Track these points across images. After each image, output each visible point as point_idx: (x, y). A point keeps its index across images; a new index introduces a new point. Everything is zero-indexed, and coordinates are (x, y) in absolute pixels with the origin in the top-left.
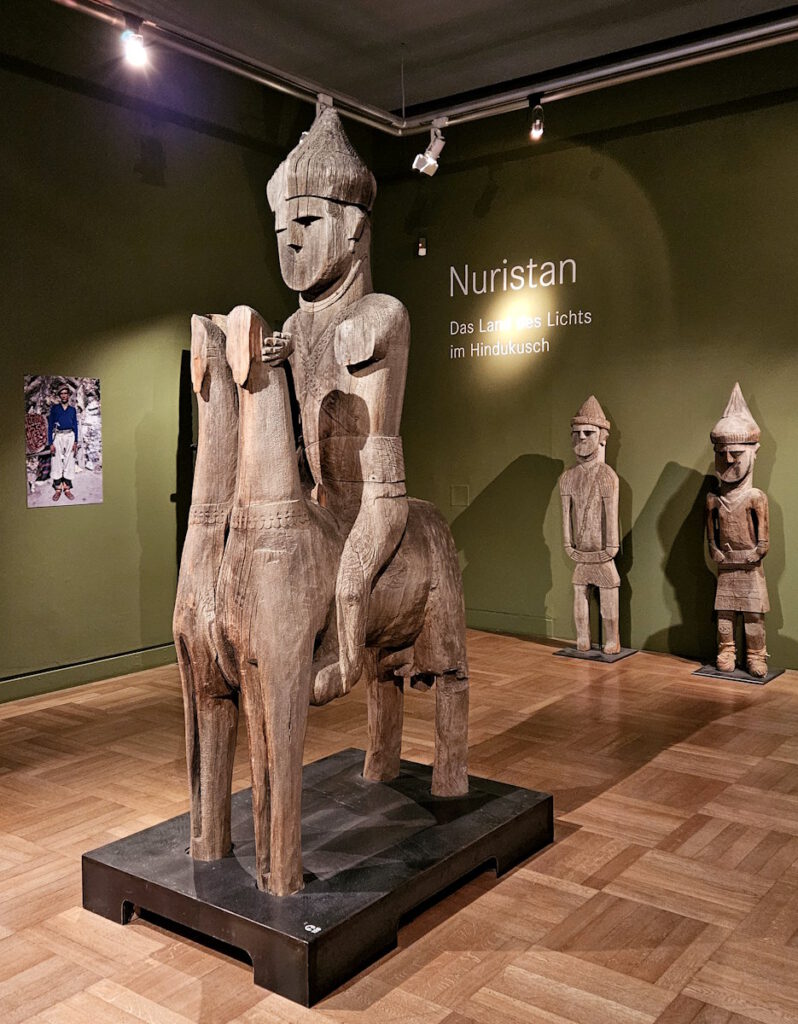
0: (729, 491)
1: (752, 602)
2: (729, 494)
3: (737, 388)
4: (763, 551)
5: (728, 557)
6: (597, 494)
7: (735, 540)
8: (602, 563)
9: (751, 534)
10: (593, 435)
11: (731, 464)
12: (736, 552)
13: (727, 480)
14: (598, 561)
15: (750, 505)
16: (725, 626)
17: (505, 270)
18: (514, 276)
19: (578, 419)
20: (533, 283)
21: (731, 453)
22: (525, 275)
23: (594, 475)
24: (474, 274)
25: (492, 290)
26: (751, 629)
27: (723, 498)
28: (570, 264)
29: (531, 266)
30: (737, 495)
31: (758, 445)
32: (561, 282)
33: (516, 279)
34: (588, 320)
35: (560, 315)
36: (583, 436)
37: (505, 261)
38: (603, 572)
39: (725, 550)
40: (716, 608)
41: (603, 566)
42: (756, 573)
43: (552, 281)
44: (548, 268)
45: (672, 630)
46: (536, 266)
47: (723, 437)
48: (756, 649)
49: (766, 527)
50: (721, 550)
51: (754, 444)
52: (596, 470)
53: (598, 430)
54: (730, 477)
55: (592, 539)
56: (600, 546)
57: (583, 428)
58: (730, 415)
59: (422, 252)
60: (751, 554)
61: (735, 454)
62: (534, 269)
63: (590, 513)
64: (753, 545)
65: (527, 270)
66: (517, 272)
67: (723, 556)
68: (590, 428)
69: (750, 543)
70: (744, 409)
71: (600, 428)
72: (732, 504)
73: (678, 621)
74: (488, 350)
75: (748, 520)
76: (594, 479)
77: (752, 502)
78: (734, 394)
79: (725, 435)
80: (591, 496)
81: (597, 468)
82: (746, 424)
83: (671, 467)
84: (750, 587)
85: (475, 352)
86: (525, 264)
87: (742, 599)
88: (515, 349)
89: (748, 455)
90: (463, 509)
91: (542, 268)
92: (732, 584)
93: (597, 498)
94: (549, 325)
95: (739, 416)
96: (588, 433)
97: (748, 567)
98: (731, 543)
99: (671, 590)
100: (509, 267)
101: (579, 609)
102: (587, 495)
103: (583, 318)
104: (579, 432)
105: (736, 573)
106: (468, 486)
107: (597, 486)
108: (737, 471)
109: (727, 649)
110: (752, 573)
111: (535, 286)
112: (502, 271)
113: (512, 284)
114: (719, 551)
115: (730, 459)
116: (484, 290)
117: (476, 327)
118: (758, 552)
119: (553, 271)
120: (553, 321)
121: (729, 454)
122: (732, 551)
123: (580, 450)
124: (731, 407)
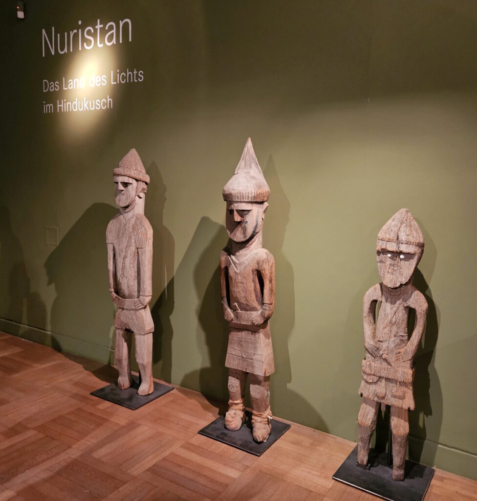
0: (238, 251)
1: (256, 364)
2: (238, 254)
3: (249, 144)
4: (267, 313)
5: (237, 316)
6: (133, 244)
7: (243, 301)
8: (136, 310)
9: (256, 296)
10: (130, 187)
11: (239, 223)
12: (243, 312)
13: (236, 239)
14: (134, 308)
15: (256, 266)
16: (234, 384)
17: (80, 30)
18: (86, 36)
19: (117, 170)
20: (100, 44)
21: (238, 211)
22: (94, 35)
23: (131, 226)
24: (59, 35)
25: (71, 51)
26: (255, 391)
27: (233, 257)
28: (127, 23)
29: (99, 26)
30: (246, 255)
31: (266, 204)
32: (121, 42)
33: (88, 39)
34: (141, 78)
35: (120, 73)
36: (121, 187)
37: (80, 23)
38: (137, 318)
39: (234, 310)
40: (227, 365)
41: (138, 313)
42: (261, 335)
43: (114, 41)
44: (111, 28)
45: (203, 372)
46: (102, 26)
47: (231, 194)
48: (259, 411)
49: (271, 290)
50: (231, 308)
51: (262, 203)
52: (133, 221)
53: (134, 182)
54: (238, 236)
55: (128, 287)
56: (136, 294)
57: (120, 179)
58: (239, 172)
59: (21, 15)
60: (256, 316)
61: (242, 213)
62: (100, 28)
63: (127, 261)
64: (259, 307)
65: (95, 30)
66: (89, 33)
67: (232, 315)
68: (126, 180)
69: (256, 304)
70: (253, 165)
71: (137, 180)
72: (240, 264)
73: (207, 364)
74: (69, 105)
75: (254, 281)
76: (131, 230)
77: (258, 263)
78: (246, 149)
79: (233, 192)
80: (128, 246)
81: (134, 219)
82: (254, 181)
83: (205, 221)
84: (255, 348)
85: (60, 108)
86: (94, 25)
87: (247, 359)
88: (88, 106)
89: (255, 216)
90: (54, 248)
91: (107, 28)
92: (240, 343)
93: (133, 248)
94: (112, 83)
95: (248, 173)
96: (126, 185)
97: (254, 329)
98: (240, 304)
99: (203, 335)
100: (83, 27)
101: (119, 351)
102: (125, 245)
103: (137, 76)
104: (117, 183)
105: (243, 333)
106: (57, 228)
107: (133, 237)
108: (245, 230)
109: (234, 407)
110: (257, 335)
111: (102, 45)
112: (78, 31)
113: (85, 44)
114: (229, 310)
115: (237, 218)
116: (66, 50)
117: (61, 85)
118: (262, 314)
119: (114, 31)
120: (115, 80)
121: (235, 213)
122: (239, 311)
123: (119, 201)
124: (242, 163)
